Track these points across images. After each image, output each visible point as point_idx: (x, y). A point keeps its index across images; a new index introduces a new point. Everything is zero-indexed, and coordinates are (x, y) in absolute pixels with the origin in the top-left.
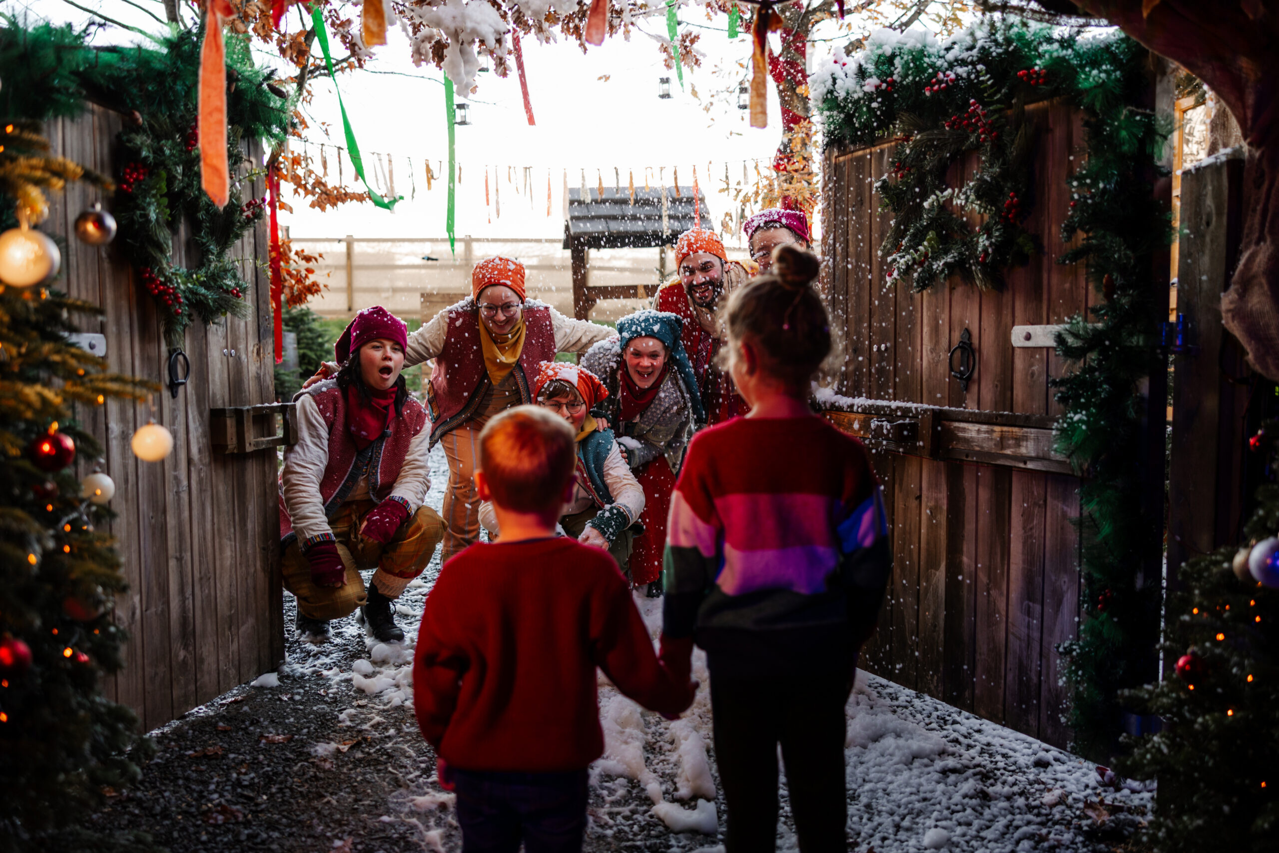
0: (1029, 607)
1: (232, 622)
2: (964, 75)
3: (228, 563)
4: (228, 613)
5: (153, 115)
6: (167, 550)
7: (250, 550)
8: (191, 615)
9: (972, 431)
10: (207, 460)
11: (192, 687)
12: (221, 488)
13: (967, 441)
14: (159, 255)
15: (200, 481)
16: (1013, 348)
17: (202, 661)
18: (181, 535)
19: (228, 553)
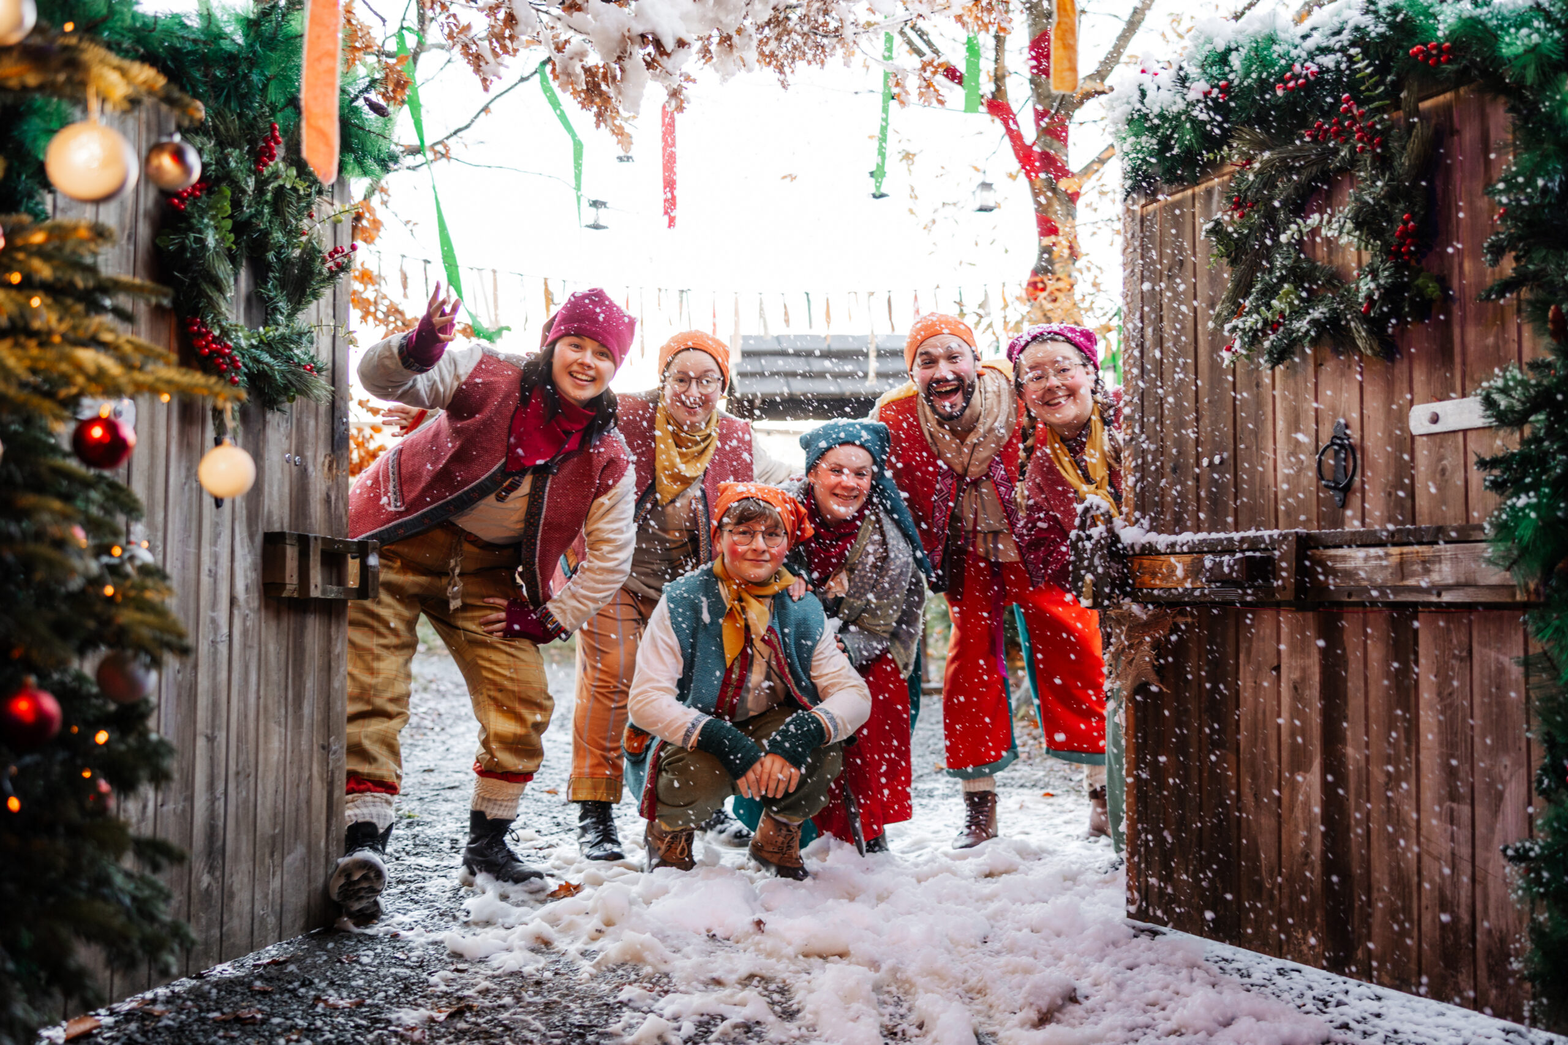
0: (1452, 810)
1: (276, 845)
2: (1332, 65)
3: (274, 757)
4: (271, 832)
5: (218, 114)
6: (195, 723)
7: (305, 746)
8: (221, 824)
9: (1357, 558)
10: (255, 604)
11: (215, 932)
12: (272, 647)
13: (1349, 574)
14: (215, 295)
15: (245, 632)
16: (1413, 437)
17: (232, 896)
18: (215, 704)
19: (275, 743)
